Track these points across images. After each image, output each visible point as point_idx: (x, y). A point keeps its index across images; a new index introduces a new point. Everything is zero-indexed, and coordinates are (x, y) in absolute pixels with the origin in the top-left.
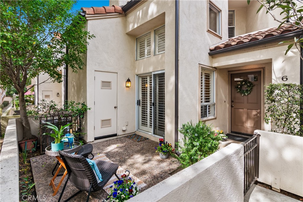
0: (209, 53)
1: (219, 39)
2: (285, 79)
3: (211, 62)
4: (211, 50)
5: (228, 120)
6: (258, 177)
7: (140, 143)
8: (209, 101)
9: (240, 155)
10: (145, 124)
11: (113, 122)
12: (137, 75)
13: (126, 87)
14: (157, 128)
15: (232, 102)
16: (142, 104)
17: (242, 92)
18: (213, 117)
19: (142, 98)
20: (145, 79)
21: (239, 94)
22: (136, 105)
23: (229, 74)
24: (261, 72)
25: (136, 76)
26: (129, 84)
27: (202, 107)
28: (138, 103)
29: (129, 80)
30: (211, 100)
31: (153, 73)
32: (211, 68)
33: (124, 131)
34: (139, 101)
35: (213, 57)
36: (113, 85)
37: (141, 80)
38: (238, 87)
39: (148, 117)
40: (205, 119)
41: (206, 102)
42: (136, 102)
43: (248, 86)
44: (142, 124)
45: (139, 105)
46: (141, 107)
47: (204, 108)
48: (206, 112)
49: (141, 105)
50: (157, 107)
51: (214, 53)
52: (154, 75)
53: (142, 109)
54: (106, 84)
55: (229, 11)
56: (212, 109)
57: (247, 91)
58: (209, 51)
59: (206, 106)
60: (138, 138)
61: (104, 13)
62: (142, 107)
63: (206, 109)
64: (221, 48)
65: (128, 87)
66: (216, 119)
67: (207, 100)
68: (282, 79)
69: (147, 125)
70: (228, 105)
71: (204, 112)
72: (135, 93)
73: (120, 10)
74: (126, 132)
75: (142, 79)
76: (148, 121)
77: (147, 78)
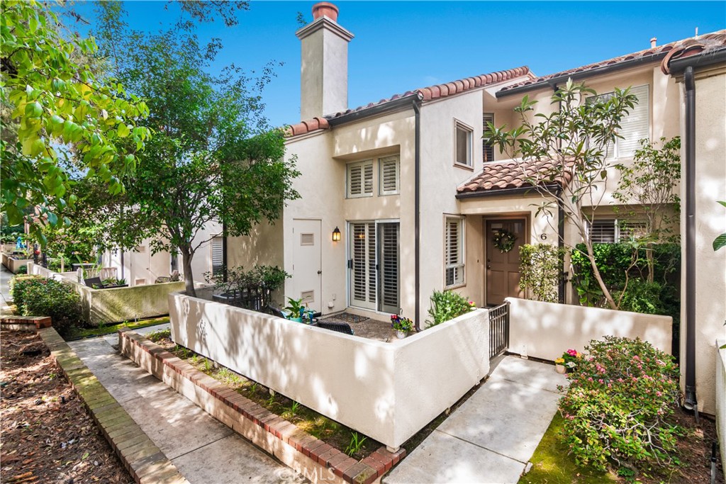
0: (456, 196)
1: (469, 172)
2: (544, 238)
3: (459, 208)
4: (459, 192)
5: (482, 288)
6: (508, 348)
7: (360, 324)
8: (456, 262)
9: (485, 318)
10: (360, 297)
11: (316, 295)
12: (348, 221)
13: (333, 240)
14: (383, 302)
15: (488, 261)
16: (356, 267)
17: (501, 247)
18: (462, 284)
19: (355, 257)
20: (360, 227)
21: (497, 250)
22: (347, 267)
23: (484, 220)
24: (524, 220)
25: (346, 222)
26: (337, 236)
27: (447, 271)
28: (350, 264)
29: (337, 231)
30: (459, 260)
31: (377, 222)
32: (459, 217)
33: (330, 308)
34: (352, 261)
35: (461, 201)
36: (316, 239)
37: (353, 227)
38: (495, 240)
39: (367, 286)
40: (451, 286)
41: (452, 262)
42: (347, 263)
43: (509, 240)
44: (356, 296)
45: (352, 267)
46: (354, 270)
47: (449, 272)
48: (453, 277)
49: (354, 267)
50: (383, 270)
51: (463, 196)
52: (378, 224)
53: (356, 273)
54: (307, 238)
55: (484, 114)
56: (460, 273)
57: (508, 246)
58: (456, 194)
59: (452, 269)
60: (353, 318)
61: (306, 131)
62: (356, 270)
63: (452, 273)
64: (472, 191)
65: (336, 240)
66: (465, 286)
67: (454, 260)
68: (542, 237)
69: (364, 298)
70: (482, 266)
71: (450, 276)
72: (344, 248)
73: (326, 125)
74: (334, 311)
75: (355, 227)
76: (367, 292)
77: (364, 227)
